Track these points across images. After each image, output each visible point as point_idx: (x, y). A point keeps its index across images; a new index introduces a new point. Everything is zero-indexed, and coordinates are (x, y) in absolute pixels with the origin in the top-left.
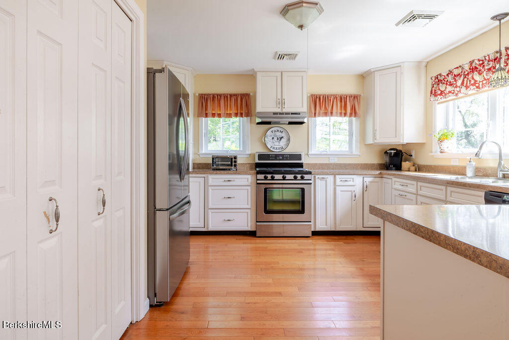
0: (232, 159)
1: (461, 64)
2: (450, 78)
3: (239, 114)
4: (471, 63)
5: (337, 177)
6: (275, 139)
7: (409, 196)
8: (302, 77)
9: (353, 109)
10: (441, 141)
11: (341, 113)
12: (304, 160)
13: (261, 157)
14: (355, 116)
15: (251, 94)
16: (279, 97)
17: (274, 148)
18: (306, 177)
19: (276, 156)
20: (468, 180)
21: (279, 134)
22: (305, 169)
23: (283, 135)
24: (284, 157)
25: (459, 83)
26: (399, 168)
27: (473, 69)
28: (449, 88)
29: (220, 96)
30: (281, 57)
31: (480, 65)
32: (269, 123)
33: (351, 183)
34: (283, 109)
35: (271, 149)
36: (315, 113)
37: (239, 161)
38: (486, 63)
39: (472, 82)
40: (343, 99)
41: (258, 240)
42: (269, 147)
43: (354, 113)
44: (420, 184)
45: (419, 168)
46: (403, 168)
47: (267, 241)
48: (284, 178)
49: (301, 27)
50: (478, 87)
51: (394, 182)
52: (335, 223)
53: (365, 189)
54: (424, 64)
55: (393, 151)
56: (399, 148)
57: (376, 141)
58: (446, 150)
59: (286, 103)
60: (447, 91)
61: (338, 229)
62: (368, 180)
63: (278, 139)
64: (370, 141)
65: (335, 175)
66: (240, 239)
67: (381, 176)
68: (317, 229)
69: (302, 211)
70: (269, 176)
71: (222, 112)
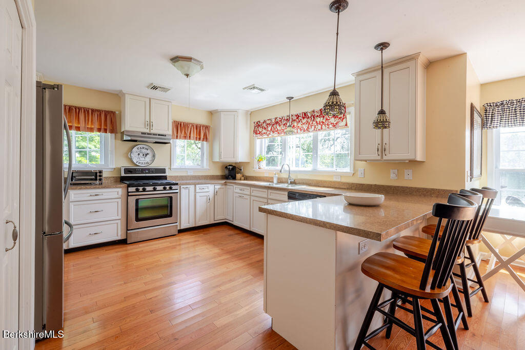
0: (96, 173)
1: (270, 118)
2: (264, 125)
3: (102, 130)
4: (276, 118)
5: (197, 186)
6: (141, 155)
7: (245, 196)
8: (168, 106)
9: (205, 135)
10: (259, 161)
11: (196, 138)
12: (167, 174)
13: (128, 171)
14: (206, 141)
15: (117, 112)
16: (148, 119)
17: (140, 163)
18: (174, 187)
19: (143, 171)
20: (275, 186)
21: (144, 151)
22: (169, 180)
23: (148, 151)
24: (150, 171)
25: (269, 129)
26: (234, 178)
27: (277, 123)
28: (264, 131)
29: (79, 109)
30: (155, 88)
31: (280, 121)
32: (135, 141)
33: (207, 190)
34: (151, 131)
35: (137, 164)
36: (177, 136)
37: (104, 175)
38: (283, 120)
39: (276, 130)
40: (198, 127)
41: (129, 247)
42: (135, 162)
43: (206, 138)
44: (252, 189)
45: (246, 178)
46: (237, 178)
47: (140, 245)
48: (155, 189)
49: (187, 75)
50: (279, 133)
51: (235, 188)
52: (195, 221)
53: (216, 193)
54: (249, 113)
55: (231, 167)
56: (234, 165)
57: (221, 160)
58: (262, 167)
59: (154, 125)
60: (263, 132)
61: (197, 225)
62: (218, 187)
63: (143, 155)
64: (217, 159)
65: (195, 185)
66: (110, 250)
67: (225, 184)
68: (182, 228)
69: (170, 215)
70: (141, 189)
71: (82, 125)
